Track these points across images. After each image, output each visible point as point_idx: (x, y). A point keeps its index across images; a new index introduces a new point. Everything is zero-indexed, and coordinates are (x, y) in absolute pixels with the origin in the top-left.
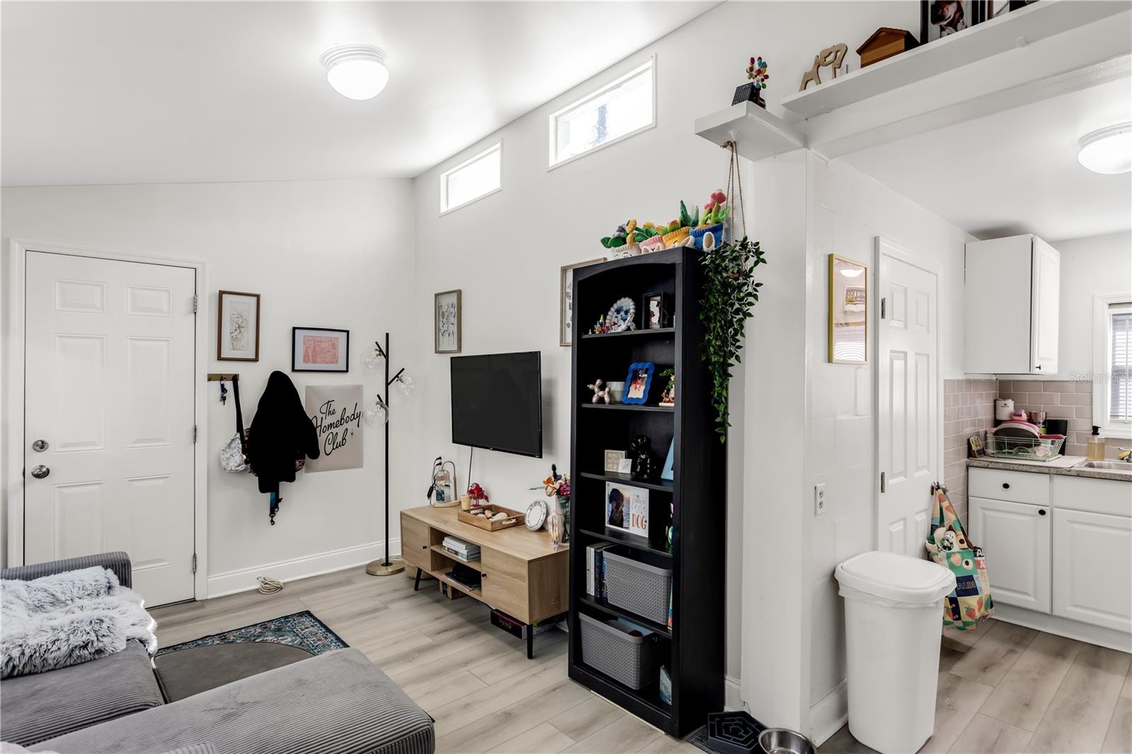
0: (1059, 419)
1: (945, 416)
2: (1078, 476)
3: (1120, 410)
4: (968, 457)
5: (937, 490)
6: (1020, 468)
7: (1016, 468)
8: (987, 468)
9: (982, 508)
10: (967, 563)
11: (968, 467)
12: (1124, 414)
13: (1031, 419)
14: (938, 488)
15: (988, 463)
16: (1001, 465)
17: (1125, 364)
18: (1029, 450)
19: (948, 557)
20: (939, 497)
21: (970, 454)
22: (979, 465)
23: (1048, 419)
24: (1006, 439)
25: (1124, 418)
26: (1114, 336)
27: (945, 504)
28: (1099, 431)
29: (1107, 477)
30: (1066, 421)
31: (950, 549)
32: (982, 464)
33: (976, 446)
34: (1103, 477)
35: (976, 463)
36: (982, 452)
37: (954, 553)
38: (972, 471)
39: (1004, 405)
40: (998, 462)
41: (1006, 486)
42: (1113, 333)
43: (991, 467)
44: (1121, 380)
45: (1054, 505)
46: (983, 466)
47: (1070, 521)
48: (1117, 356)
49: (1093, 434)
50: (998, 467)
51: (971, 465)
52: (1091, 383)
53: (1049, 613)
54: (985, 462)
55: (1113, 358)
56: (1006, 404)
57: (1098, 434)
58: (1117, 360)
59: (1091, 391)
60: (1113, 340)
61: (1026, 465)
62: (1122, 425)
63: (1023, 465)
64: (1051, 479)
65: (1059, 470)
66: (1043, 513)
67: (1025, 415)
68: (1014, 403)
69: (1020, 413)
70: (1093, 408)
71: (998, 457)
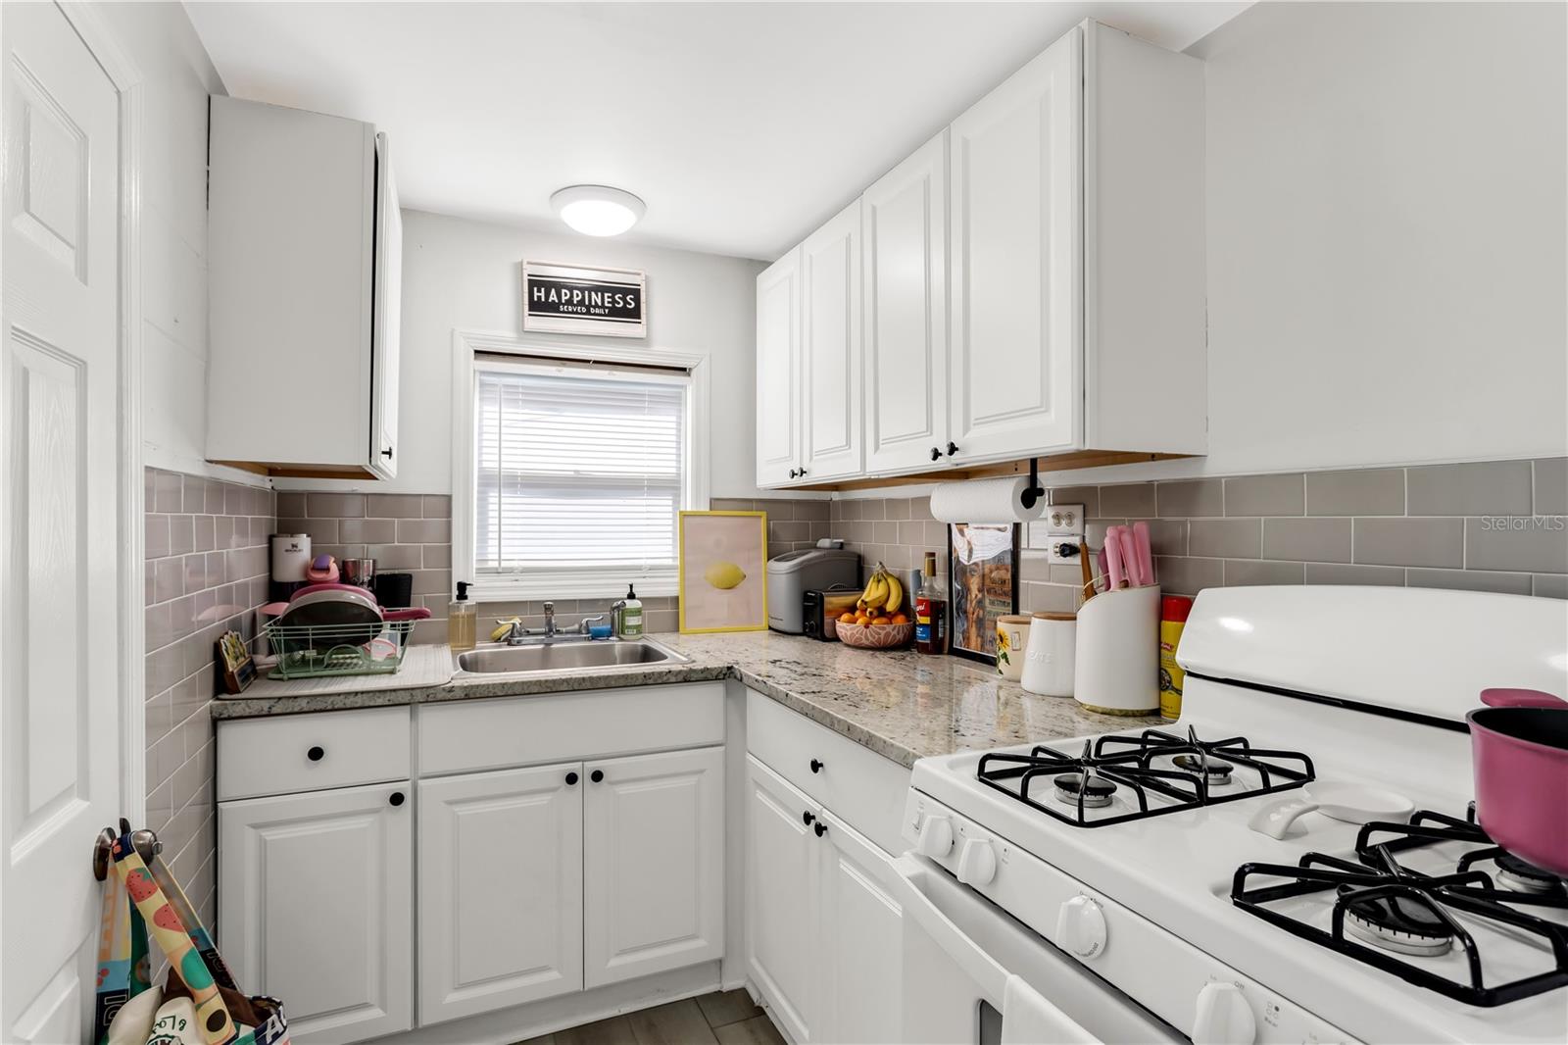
0: (396, 572)
1: (149, 582)
2: (467, 697)
3: (490, 549)
4: (216, 695)
5: (119, 857)
6: (349, 702)
7: (340, 705)
8: (270, 715)
9: (255, 826)
11: (216, 722)
12: (496, 556)
13: (347, 576)
14: (125, 848)
15: (272, 702)
16: (304, 703)
17: (498, 465)
18: (359, 649)
20: (130, 885)
21: (223, 683)
22: (247, 712)
23: (377, 572)
24: (311, 630)
25: (494, 564)
27: (154, 904)
28: (467, 593)
29: (517, 690)
30: (409, 577)
32: (255, 707)
33: (237, 658)
34: (510, 693)
35: (239, 709)
36: (251, 673)
38: (227, 732)
39: (290, 547)
40: (296, 697)
41: (316, 754)
42: (480, 407)
43: (279, 711)
44: (492, 494)
45: (420, 774)
46: (256, 713)
47: (450, 803)
48: (485, 450)
49: (459, 598)
50: (296, 710)
51: (226, 716)
52: (449, 498)
53: (409, 1028)
54: (263, 702)
55: (480, 454)
56: (294, 546)
57: (466, 598)
58: (485, 457)
59: (449, 514)
60: (481, 420)
61: (362, 693)
62: (494, 577)
63: (356, 693)
64: (413, 716)
65: (432, 691)
66: (397, 799)
67: (334, 568)
68: (312, 543)
69: (324, 565)
70: (453, 548)
71: (290, 679)
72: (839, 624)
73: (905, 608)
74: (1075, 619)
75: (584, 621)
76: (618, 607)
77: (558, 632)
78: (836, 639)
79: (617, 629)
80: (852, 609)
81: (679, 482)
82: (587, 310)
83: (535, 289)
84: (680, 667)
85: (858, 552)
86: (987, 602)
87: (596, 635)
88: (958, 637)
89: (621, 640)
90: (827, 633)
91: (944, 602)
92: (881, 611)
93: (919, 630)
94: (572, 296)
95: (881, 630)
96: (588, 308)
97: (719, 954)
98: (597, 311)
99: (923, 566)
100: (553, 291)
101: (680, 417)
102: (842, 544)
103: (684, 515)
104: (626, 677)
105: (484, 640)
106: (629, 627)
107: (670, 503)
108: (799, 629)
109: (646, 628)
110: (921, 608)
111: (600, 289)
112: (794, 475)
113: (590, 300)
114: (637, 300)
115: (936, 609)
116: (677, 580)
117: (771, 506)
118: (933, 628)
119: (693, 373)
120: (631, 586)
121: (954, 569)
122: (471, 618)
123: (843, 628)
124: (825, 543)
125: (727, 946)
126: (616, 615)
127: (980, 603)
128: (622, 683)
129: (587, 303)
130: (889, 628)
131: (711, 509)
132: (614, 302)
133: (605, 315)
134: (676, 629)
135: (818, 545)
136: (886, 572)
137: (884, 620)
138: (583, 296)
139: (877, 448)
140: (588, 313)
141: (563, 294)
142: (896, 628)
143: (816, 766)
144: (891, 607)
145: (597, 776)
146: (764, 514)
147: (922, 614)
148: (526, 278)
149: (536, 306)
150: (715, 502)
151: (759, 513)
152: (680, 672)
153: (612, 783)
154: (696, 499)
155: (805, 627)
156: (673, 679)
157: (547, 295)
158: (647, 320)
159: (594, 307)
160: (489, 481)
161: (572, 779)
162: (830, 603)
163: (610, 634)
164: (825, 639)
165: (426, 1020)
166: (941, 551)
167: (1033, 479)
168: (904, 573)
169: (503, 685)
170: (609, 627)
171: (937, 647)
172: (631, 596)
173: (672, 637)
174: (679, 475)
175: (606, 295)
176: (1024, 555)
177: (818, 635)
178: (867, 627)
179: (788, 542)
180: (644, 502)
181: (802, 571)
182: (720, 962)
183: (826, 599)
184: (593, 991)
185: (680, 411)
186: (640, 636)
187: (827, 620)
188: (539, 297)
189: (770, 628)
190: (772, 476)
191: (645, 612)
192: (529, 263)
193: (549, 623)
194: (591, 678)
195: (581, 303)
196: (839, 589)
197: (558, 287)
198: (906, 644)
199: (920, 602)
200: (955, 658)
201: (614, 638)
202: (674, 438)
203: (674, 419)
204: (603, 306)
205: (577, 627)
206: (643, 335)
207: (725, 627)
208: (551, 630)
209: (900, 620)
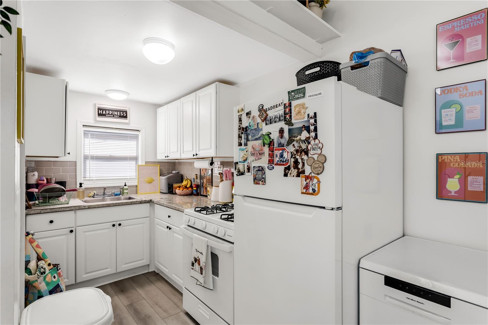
0: (61, 181)
2: (89, 208)
3: (87, 175)
4: (26, 209)
5: (27, 236)
6: (60, 210)
7: (58, 211)
8: (40, 213)
10: (54, 277)
11: (26, 215)
12: (89, 176)
13: (49, 182)
14: (28, 234)
15: (41, 210)
16: (49, 210)
17: (89, 154)
18: (58, 199)
19: (45, 278)
20: (30, 240)
21: (28, 207)
22: (35, 213)
23: (56, 181)
24: (47, 195)
25: (88, 178)
26: (84, 140)
27: (35, 244)
28: (82, 185)
29: (101, 206)
30: (66, 182)
31: (44, 273)
32: (36, 212)
34: (99, 207)
35: (32, 212)
37: (47, 274)
38: (29, 217)
39: (33, 175)
40: (47, 209)
41: (51, 222)
42: (84, 139)
43: (43, 212)
44: (87, 161)
45: (77, 226)
46: (37, 213)
47: (84, 232)
48: (85, 150)
49: (80, 187)
50: (47, 212)
51: (29, 214)
52: (76, 162)
53: (74, 283)
54: (39, 210)
55: (84, 151)
56: (34, 175)
57: (82, 187)
58: (85, 152)
59: (76, 166)
60: (84, 142)
61: (63, 208)
62: (88, 181)
63: (62, 208)
64: (75, 213)
65: (80, 207)
66: (71, 231)
67: (45, 180)
68: (38, 174)
69: (43, 179)
70: (77, 175)
71: (41, 206)
72: (176, 190)
73: (191, 186)
74: (219, 187)
75: (113, 192)
76: (122, 188)
77: (106, 194)
78: (176, 194)
79: (122, 193)
80: (180, 187)
81: (137, 158)
82: (114, 116)
83: (99, 110)
84: (139, 200)
85: (181, 174)
86: (207, 184)
87: (116, 195)
88: (202, 192)
89: (123, 196)
90: (174, 193)
91: (199, 185)
92: (186, 187)
93: (194, 191)
94: (109, 112)
95: (186, 191)
96: (114, 115)
97: (148, 263)
98: (116, 116)
99: (195, 177)
100: (104, 111)
101: (137, 142)
102: (178, 172)
103: (139, 166)
104: (127, 202)
105: (86, 197)
106: (125, 193)
107: (135, 163)
108: (167, 192)
109: (129, 193)
110: (194, 186)
111: (117, 111)
112: (166, 157)
113: (114, 114)
114: (126, 114)
115: (197, 186)
116: (137, 181)
117: (161, 163)
118: (197, 190)
119: (141, 132)
120: (125, 183)
121: (201, 178)
122: (83, 192)
123: (177, 191)
124: (174, 172)
125: (150, 262)
126: (121, 190)
127: (206, 185)
128: (126, 204)
129: (113, 114)
130: (187, 191)
131: (145, 164)
132: (120, 114)
133: (118, 117)
134: (137, 193)
135: (172, 172)
136: (187, 178)
137: (186, 189)
138: (112, 113)
139: (183, 153)
140: (114, 117)
141: (107, 112)
142: (189, 191)
143: (169, 217)
144: (188, 186)
145: (120, 225)
146: (159, 165)
147: (195, 187)
148: (97, 108)
149: (100, 115)
150: (146, 162)
151: (157, 165)
152: (139, 201)
153: (123, 226)
154: (142, 162)
155: (169, 191)
156: (138, 203)
157: (103, 112)
158: (129, 119)
159: (115, 115)
160: (86, 158)
161: (114, 225)
162: (174, 186)
163: (120, 194)
164: (173, 194)
165: (78, 281)
166: (199, 174)
167: (212, 160)
168: (191, 179)
169: (97, 205)
170: (120, 193)
171: (198, 194)
172: (125, 185)
173: (136, 195)
174: (137, 156)
175: (118, 112)
176: (214, 174)
177: (172, 193)
178: (182, 190)
179: (165, 171)
180: (128, 163)
181: (168, 179)
182: (149, 265)
183: (174, 185)
184: (118, 273)
185: (137, 140)
186: (127, 195)
187: (174, 190)
188: (100, 113)
189: (160, 192)
190: (161, 157)
191: (128, 189)
192: (98, 104)
193: (104, 192)
194: (118, 203)
195: (112, 114)
196: (177, 183)
197: (106, 110)
198: (191, 194)
199: (194, 185)
200: (201, 196)
201: (121, 195)
202: (136, 147)
203: (136, 142)
204: (117, 115)
205: (111, 193)
206: (128, 122)
207: (149, 192)
208: (104, 194)
209: (190, 189)
